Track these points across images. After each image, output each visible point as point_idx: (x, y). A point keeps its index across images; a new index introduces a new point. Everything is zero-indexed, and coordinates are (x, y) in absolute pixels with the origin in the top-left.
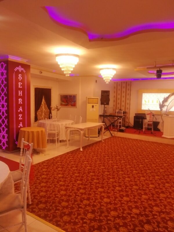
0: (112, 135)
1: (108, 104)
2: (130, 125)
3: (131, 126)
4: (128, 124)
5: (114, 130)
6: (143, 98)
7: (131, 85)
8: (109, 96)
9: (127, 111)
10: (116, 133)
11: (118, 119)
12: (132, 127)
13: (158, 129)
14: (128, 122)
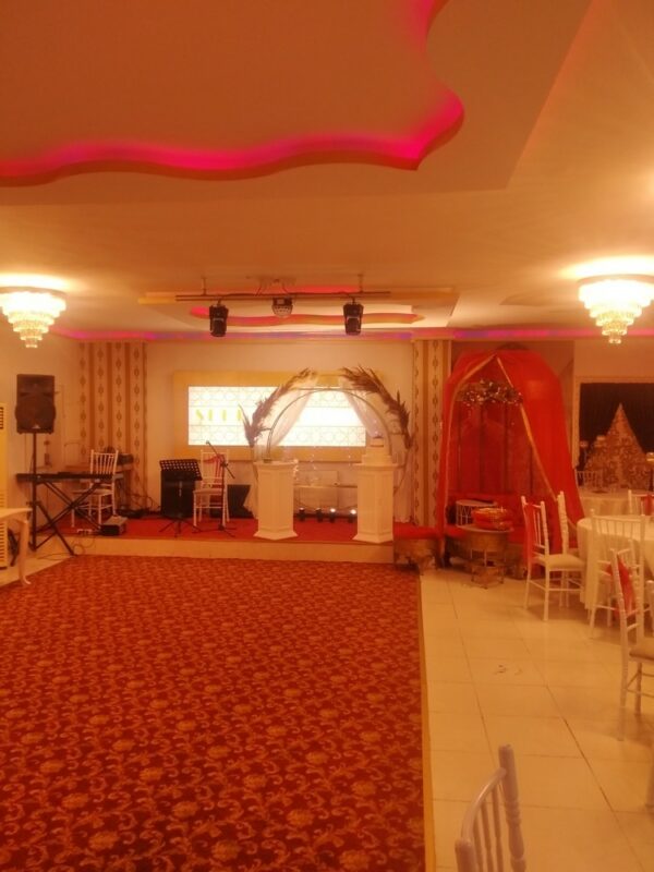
0: (71, 552)
1: (48, 428)
2: (149, 505)
3: (152, 509)
4: (140, 501)
5: (79, 530)
6: (190, 403)
7: (145, 357)
8: (51, 395)
9: (135, 452)
10: (86, 541)
11: (97, 486)
12: (157, 513)
13: (246, 510)
14: (141, 493)
